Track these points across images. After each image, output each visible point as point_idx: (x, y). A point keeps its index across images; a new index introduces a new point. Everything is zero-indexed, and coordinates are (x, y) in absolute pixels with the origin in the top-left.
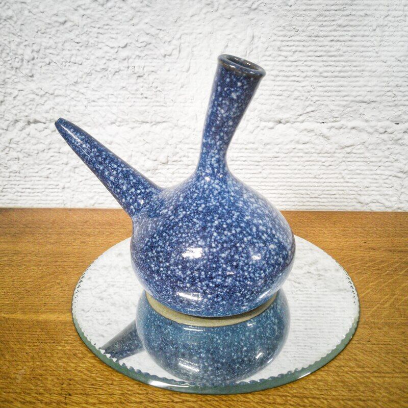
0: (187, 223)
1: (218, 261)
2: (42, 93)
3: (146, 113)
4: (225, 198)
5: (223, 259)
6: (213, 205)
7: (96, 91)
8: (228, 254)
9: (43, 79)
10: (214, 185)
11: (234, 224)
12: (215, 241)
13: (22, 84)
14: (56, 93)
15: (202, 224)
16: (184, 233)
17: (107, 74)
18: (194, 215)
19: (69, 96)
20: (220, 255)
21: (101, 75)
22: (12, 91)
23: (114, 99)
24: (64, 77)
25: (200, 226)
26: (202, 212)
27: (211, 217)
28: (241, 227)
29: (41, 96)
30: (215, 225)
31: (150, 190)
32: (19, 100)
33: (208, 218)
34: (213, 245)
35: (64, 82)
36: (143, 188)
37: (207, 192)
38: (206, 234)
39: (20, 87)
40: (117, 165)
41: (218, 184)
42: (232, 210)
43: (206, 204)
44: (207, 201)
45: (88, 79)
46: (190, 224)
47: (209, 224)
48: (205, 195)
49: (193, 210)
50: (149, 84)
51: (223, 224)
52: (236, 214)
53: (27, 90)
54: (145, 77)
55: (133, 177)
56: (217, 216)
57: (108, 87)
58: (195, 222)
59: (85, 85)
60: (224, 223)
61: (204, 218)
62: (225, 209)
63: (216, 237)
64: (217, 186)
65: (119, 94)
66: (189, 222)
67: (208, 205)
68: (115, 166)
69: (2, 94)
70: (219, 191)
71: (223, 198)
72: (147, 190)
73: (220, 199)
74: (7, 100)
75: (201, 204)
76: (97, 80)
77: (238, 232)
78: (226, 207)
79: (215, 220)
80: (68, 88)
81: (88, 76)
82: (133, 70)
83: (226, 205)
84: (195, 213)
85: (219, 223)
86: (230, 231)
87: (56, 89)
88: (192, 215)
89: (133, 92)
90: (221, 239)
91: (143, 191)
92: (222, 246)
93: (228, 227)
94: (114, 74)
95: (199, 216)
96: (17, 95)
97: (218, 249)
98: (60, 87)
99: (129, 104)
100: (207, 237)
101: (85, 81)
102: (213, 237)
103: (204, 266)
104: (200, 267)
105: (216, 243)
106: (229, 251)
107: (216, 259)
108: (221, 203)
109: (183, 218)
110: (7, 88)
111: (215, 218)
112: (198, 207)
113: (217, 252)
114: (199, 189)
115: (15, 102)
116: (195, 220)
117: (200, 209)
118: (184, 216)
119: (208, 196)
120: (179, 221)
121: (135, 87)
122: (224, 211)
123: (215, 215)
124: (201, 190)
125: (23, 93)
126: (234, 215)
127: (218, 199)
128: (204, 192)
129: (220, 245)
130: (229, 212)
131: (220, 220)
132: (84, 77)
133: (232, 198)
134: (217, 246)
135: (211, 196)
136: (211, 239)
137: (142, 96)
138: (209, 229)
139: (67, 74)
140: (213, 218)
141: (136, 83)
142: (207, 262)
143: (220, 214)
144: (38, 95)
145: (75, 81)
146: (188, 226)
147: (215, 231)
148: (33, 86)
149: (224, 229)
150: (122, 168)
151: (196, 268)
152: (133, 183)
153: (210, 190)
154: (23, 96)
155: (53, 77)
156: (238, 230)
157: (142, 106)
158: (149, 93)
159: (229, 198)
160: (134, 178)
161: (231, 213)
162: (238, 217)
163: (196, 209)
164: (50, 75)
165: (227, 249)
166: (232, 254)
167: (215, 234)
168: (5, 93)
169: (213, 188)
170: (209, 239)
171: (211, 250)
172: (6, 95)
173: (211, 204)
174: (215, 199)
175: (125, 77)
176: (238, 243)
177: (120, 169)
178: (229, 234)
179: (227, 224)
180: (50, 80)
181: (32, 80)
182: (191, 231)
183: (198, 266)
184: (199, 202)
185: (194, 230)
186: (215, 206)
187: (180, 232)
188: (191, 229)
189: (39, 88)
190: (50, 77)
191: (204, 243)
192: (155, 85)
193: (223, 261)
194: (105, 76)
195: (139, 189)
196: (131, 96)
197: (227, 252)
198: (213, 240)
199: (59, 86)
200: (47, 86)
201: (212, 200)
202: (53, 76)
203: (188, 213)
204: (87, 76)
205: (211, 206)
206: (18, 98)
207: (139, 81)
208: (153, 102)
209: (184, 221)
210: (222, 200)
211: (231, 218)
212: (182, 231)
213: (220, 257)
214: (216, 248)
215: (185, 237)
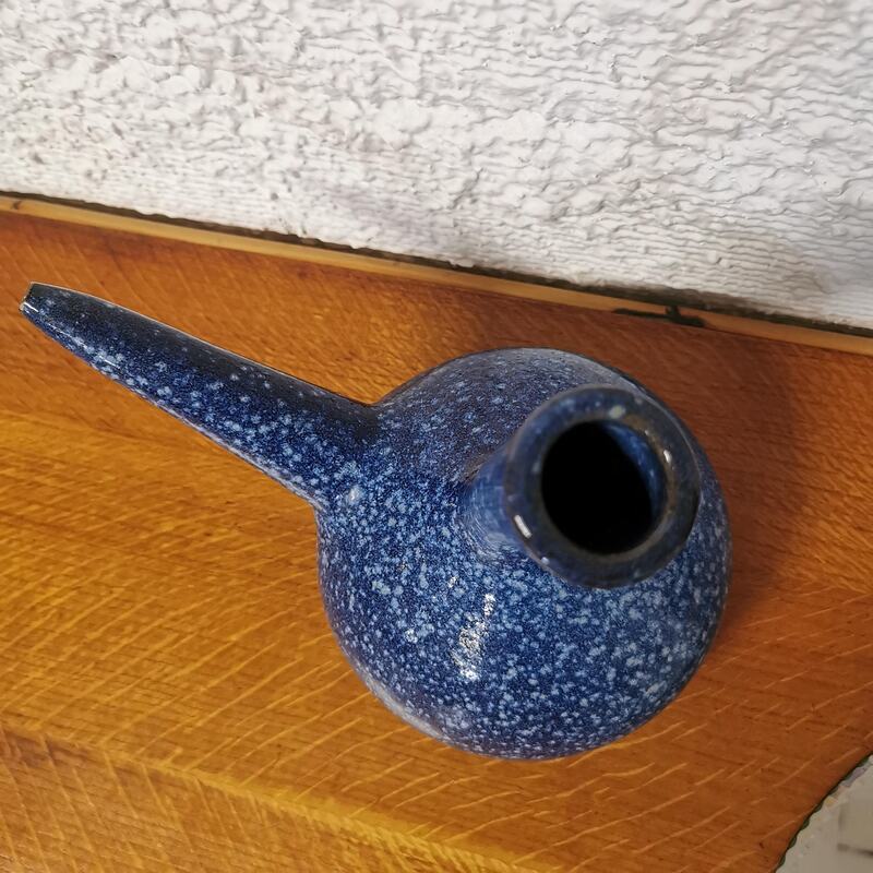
0: (438, 658)
1: (513, 739)
4: (540, 611)
5: (524, 737)
6: (507, 630)
8: (538, 731)
10: (509, 581)
11: (557, 676)
12: (506, 709)
16: (432, 676)
20: (519, 731)
28: (575, 680)
30: (509, 678)
31: (344, 471)
34: (502, 715)
36: (325, 473)
40: (239, 422)
41: (521, 579)
42: (557, 641)
51: (529, 677)
52: (565, 650)
55: (293, 447)
56: (516, 657)
60: (533, 675)
62: (537, 640)
63: (509, 703)
64: (519, 584)
68: (237, 427)
70: (525, 594)
71: (533, 613)
72: (336, 475)
73: (527, 616)
77: (566, 690)
78: (542, 635)
79: (510, 667)
83: (540, 630)
85: (519, 674)
86: (545, 690)
90: (522, 707)
91: (325, 479)
92: (524, 718)
93: (540, 684)
97: (514, 722)
100: (487, 700)
102: (502, 702)
105: (509, 713)
106: (541, 726)
107: (508, 737)
108: (526, 627)
109: (427, 639)
111: (510, 663)
113: (512, 728)
118: (432, 637)
122: (535, 645)
123: (509, 656)
126: (559, 653)
127: (521, 616)
129: (518, 717)
130: (547, 647)
131: (522, 669)
133: (559, 608)
134: (510, 718)
136: (497, 704)
138: (493, 685)
140: (504, 662)
143: (523, 654)
147: (508, 692)
149: (533, 689)
150: (256, 427)
152: (295, 463)
156: (567, 687)
159: (551, 608)
160: (296, 451)
161: (553, 649)
162: (571, 655)
165: (535, 723)
166: (548, 730)
167: (508, 697)
169: (508, 588)
170: (491, 705)
171: (497, 723)
174: (512, 616)
176: (564, 711)
177: (252, 432)
178: (543, 697)
179: (539, 677)
182: (449, 679)
186: (512, 633)
187: (421, 669)
188: (448, 674)
191: (479, 709)
193: (524, 740)
195: (315, 476)
197: (535, 728)
198: (501, 707)
203: (441, 633)
205: (500, 632)
209: (431, 649)
210: (532, 617)
211: (554, 660)
212: (427, 671)
213: (519, 734)
215: (435, 686)
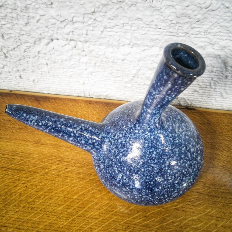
0: (147, 168)
1: (174, 186)
2: (62, 19)
3: (158, 41)
5: (177, 184)
6: (162, 150)
7: (112, 19)
8: (179, 180)
9: (61, 6)
11: (178, 159)
12: (170, 175)
13: (43, 10)
14: (75, 20)
15: (159, 167)
16: (148, 176)
17: (124, 5)
18: (151, 162)
19: (87, 22)
20: (175, 182)
21: (117, 6)
22: (34, 15)
23: (129, 28)
24: (81, 6)
25: (157, 169)
26: (155, 158)
27: (163, 160)
28: (183, 159)
29: (61, 22)
30: (167, 164)
32: (41, 23)
33: (161, 161)
34: (169, 178)
35: (82, 11)
37: (155, 141)
38: (163, 173)
39: (41, 12)
42: (174, 149)
43: (157, 150)
44: (156, 148)
45: (104, 9)
46: (150, 169)
47: (163, 166)
48: (154, 144)
49: (149, 157)
50: (164, 17)
53: (48, 15)
54: (162, 10)
56: (167, 157)
57: (123, 16)
58: (153, 167)
59: (102, 14)
61: (158, 162)
63: (170, 173)
65: (134, 24)
66: (149, 167)
67: (158, 151)
69: (26, 17)
74: (31, 22)
75: (153, 152)
76: (114, 10)
77: (182, 163)
80: (85, 16)
81: (105, 7)
82: (151, 4)
84: (150, 159)
87: (74, 17)
88: (149, 161)
89: (148, 23)
90: (173, 173)
92: (175, 176)
94: (130, 6)
95: (155, 162)
96: (40, 19)
97: (173, 179)
98: (78, 15)
99: (143, 32)
100: (164, 175)
101: (102, 11)
102: (168, 173)
103: (166, 192)
104: (163, 193)
105: (171, 176)
106: (179, 177)
107: (173, 186)
109: (142, 165)
110: (29, 12)
111: (166, 160)
112: (152, 155)
113: (173, 181)
114: (148, 140)
115: (39, 24)
116: (152, 165)
117: (153, 156)
118: (143, 163)
119: (156, 144)
120: (140, 167)
121: (150, 19)
123: (165, 158)
124: (150, 140)
125: (45, 18)
126: (176, 152)
128: (152, 142)
129: (173, 177)
132: (101, 7)
134: (172, 178)
135: (158, 143)
136: (167, 175)
137: (156, 27)
138: (164, 169)
139: (84, 4)
140: (164, 160)
141: (152, 16)
142: (167, 190)
143: (168, 155)
144: (59, 21)
145: (93, 10)
146: (149, 170)
147: (168, 169)
148: (52, 12)
151: (161, 194)
153: (157, 139)
154: (45, 20)
155: (71, 6)
157: (155, 35)
158: (163, 24)
161: (174, 151)
163: (151, 157)
164: (68, 3)
166: (182, 178)
167: (169, 171)
168: (28, 17)
170: (166, 176)
171: (169, 181)
172: (29, 18)
173: (160, 150)
175: (141, 9)
176: (183, 170)
178: (177, 167)
180: (69, 8)
181: (52, 7)
182: (152, 173)
183: (162, 193)
184: (151, 150)
185: (154, 173)
187: (144, 175)
188: (152, 172)
189: (59, 15)
190: (68, 6)
191: (163, 179)
192: (170, 18)
193: (177, 185)
194: (121, 7)
196: (145, 26)
197: (178, 179)
198: (168, 175)
199: (77, 13)
200: (66, 13)
201: (160, 146)
202: (70, 4)
203: (146, 160)
204: (103, 6)
205: (160, 151)
206: (41, 21)
207: (155, 13)
208: (166, 32)
209: (145, 167)
211: (175, 154)
212: (146, 175)
213: (175, 183)
214: (171, 179)
215: (149, 178)
